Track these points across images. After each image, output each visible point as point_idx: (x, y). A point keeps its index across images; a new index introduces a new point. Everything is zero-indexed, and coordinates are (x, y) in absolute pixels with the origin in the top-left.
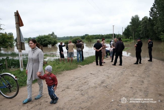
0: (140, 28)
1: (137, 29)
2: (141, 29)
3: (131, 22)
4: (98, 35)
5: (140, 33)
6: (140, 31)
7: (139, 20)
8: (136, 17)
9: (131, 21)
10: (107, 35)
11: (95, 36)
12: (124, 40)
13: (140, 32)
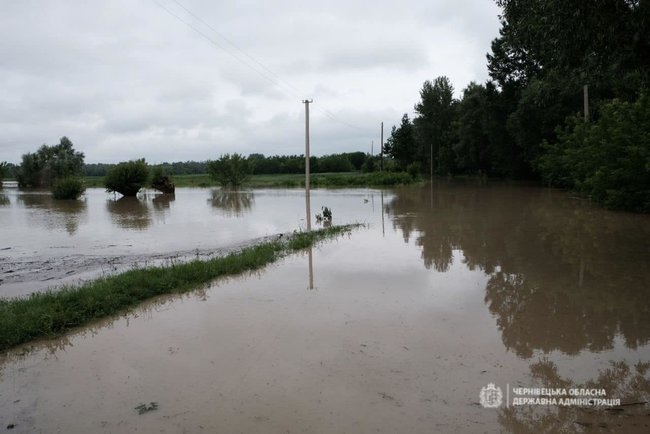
0: (456, 128)
1: (444, 133)
2: (458, 132)
3: (420, 106)
4: (298, 155)
5: (453, 148)
6: (457, 141)
7: (454, 97)
8: (441, 85)
9: (420, 100)
10: (333, 156)
11: (284, 159)
12: (382, 179)
13: (455, 147)
